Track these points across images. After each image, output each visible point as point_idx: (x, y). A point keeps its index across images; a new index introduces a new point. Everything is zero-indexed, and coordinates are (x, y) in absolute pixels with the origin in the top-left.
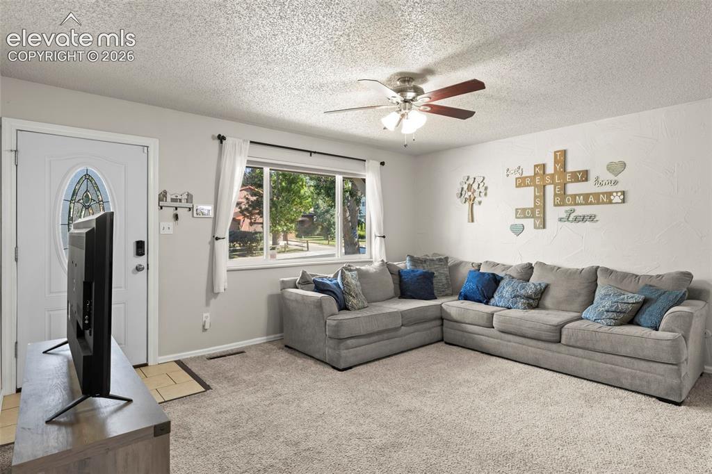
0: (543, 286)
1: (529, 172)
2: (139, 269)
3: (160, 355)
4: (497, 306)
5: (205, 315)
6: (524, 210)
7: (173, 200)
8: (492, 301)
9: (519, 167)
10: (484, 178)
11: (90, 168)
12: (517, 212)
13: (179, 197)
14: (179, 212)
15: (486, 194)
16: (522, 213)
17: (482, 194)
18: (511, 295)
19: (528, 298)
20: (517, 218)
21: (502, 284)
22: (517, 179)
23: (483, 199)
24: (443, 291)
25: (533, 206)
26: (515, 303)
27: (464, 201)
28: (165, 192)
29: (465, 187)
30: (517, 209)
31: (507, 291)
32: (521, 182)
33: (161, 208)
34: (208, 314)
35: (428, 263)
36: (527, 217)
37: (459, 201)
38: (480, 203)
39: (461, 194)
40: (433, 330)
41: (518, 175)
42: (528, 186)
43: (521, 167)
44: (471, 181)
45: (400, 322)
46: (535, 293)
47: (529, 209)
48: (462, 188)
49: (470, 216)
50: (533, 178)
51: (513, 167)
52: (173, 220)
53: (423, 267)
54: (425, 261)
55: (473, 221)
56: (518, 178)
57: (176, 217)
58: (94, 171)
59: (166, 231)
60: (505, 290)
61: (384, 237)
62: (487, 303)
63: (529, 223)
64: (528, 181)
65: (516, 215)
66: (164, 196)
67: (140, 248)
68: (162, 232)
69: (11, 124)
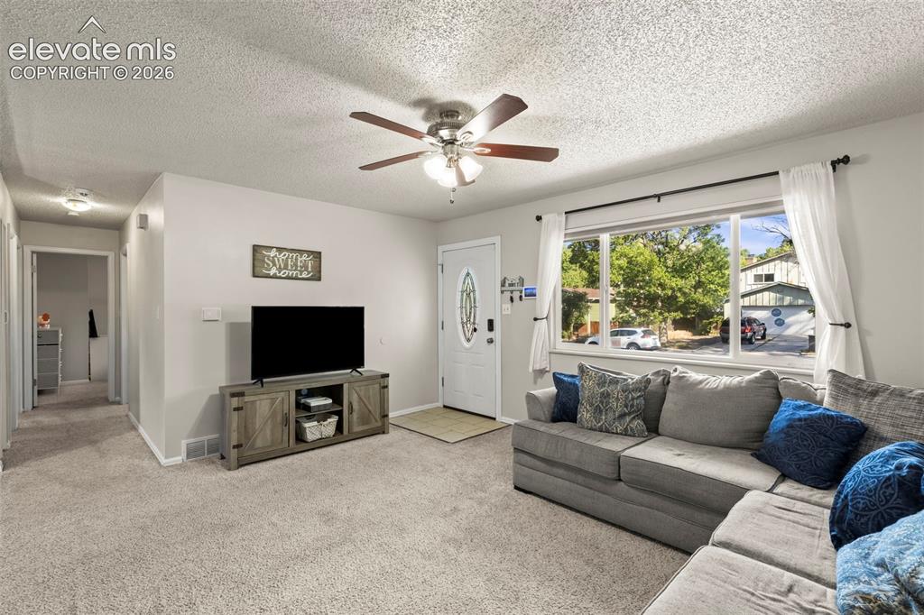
2: (489, 341)
3: (501, 415)
7: (510, 285)
11: (469, 268)
13: (514, 282)
14: (513, 295)
28: (505, 278)
33: (503, 293)
35: (877, 399)
45: (609, 471)
52: (510, 302)
54: (875, 392)
57: (511, 299)
58: (471, 270)
59: (506, 312)
66: (505, 282)
67: (491, 325)
68: (504, 313)
69: (441, 249)
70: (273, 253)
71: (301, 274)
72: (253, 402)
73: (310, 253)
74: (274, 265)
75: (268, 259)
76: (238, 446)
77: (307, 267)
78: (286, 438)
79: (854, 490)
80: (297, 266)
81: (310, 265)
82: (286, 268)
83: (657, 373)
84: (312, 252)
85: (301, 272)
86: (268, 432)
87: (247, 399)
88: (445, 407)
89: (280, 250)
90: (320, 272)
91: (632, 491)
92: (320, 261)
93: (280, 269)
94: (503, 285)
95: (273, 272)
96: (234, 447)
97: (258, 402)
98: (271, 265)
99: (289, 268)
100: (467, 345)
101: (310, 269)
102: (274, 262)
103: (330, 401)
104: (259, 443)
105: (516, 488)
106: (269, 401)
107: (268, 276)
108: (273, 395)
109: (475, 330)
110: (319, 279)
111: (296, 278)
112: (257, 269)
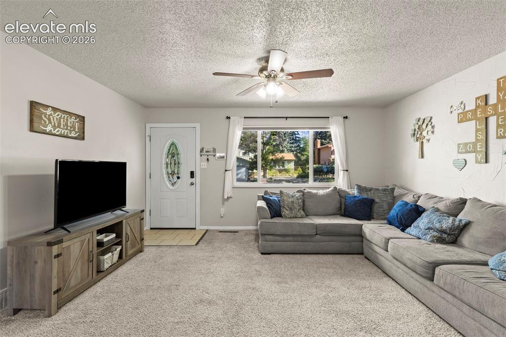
0: (463, 222)
1: (471, 106)
2: (192, 184)
3: (200, 225)
4: (410, 234)
5: (222, 209)
6: (466, 144)
7: (207, 152)
8: (408, 230)
9: (462, 102)
10: (431, 118)
11: (174, 140)
12: (459, 147)
13: (209, 150)
14: (209, 157)
15: (433, 132)
16: (465, 148)
17: (430, 132)
18: (425, 226)
19: (443, 231)
20: (459, 152)
21: (424, 215)
22: (458, 114)
23: (430, 136)
24: (383, 215)
25: (474, 141)
26: (425, 235)
27: (416, 140)
28: (203, 148)
29: (417, 127)
30: (459, 144)
31: (423, 223)
32: (463, 118)
33: (201, 155)
34: (223, 209)
35: (372, 192)
36: (470, 152)
37: (412, 140)
38: (428, 140)
39: (414, 134)
40: (353, 243)
41: (460, 111)
42: (470, 120)
43: (464, 103)
44: (421, 121)
45: (313, 232)
46: (450, 229)
47: (470, 143)
48: (415, 130)
49: (420, 152)
50: (474, 112)
51: (456, 104)
52: (207, 161)
53: (367, 194)
54: (370, 190)
55: (422, 157)
56: (461, 113)
57: (208, 159)
58: (176, 141)
59: (204, 167)
60: (422, 222)
61: (347, 171)
62: (403, 230)
63: (471, 157)
64: (469, 116)
65: (458, 150)
66: (203, 150)
67: (192, 174)
68: (202, 167)
69: (148, 126)
70: (49, 112)
71: (70, 134)
72: (69, 247)
73: (77, 116)
74: (50, 122)
75: (45, 117)
76: (57, 291)
77: (75, 128)
78: (90, 272)
79: (402, 215)
80: (67, 126)
81: (77, 126)
82: (59, 126)
83: (298, 192)
84: (79, 116)
85: (71, 131)
86: (79, 271)
87: (65, 245)
88: (151, 229)
89: (55, 109)
90: (84, 133)
91: (322, 237)
92: (84, 124)
93: (54, 127)
94: (201, 152)
95: (49, 128)
96: (55, 293)
97: (72, 246)
98: (47, 122)
99: (62, 127)
100: (171, 187)
101: (77, 130)
102: (49, 119)
103: (114, 235)
104: (73, 283)
105: (262, 254)
106: (79, 243)
107: (44, 133)
108: (83, 238)
109: (178, 178)
110: (83, 139)
111: (67, 137)
112: (35, 125)
